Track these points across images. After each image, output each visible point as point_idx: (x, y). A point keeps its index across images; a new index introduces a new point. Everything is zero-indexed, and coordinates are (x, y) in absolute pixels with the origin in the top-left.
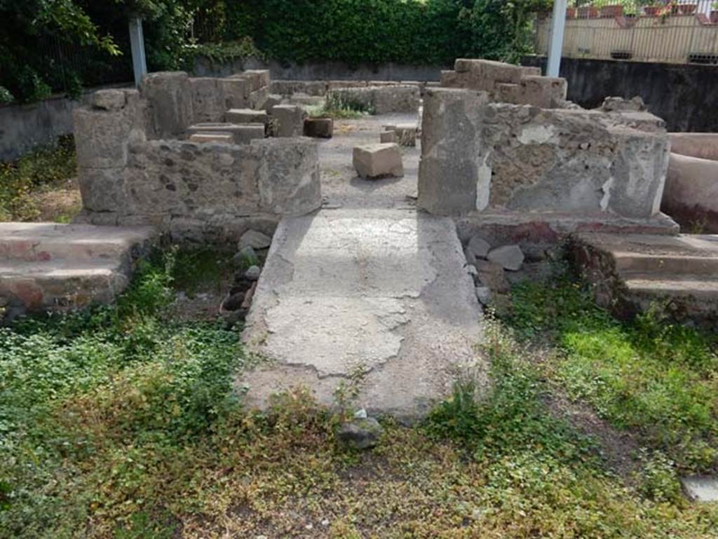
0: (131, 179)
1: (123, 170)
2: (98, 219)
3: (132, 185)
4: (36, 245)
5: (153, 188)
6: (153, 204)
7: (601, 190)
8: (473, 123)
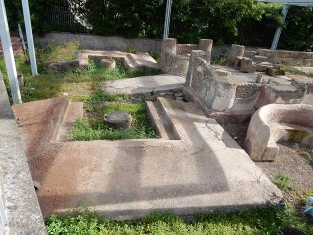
7: (206, 94)
8: (193, 61)
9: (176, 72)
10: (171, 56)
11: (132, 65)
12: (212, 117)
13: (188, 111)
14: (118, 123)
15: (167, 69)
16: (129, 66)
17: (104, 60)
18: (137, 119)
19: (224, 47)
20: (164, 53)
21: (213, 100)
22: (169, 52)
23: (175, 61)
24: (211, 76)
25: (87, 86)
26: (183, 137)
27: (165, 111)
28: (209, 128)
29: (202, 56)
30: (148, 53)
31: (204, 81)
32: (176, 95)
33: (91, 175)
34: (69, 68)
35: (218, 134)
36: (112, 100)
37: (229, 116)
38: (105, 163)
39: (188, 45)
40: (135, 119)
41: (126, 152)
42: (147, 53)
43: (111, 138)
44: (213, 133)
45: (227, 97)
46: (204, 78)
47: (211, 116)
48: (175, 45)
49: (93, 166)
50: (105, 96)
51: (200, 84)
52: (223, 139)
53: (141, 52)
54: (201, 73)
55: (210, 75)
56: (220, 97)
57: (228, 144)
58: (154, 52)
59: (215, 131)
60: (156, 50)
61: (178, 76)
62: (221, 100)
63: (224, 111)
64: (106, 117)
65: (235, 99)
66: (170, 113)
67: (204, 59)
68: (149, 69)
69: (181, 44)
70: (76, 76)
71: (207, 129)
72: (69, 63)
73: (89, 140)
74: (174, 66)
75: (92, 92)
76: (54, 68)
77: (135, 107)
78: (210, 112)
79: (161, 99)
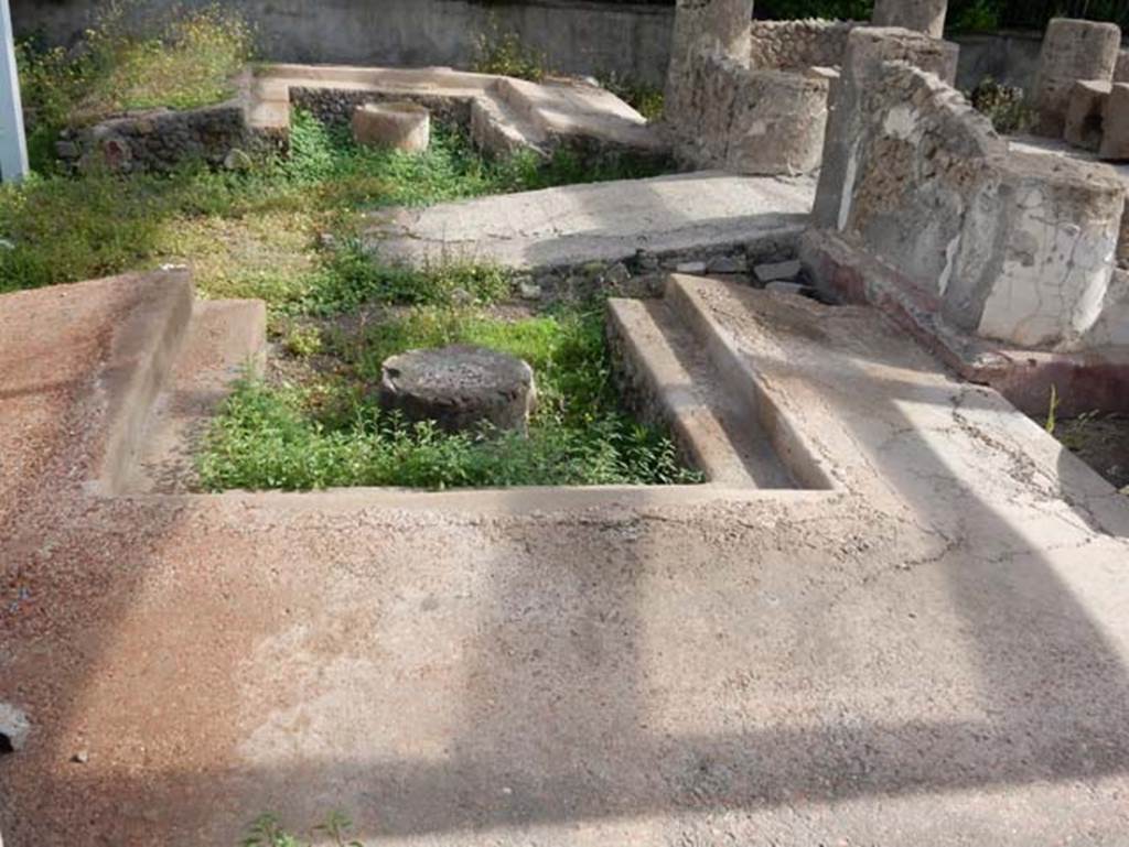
7: (944, 254)
8: (859, 85)
9: (757, 161)
10: (728, 75)
11: (520, 130)
12: (984, 378)
13: (844, 345)
14: (463, 405)
15: (706, 144)
16: (502, 134)
17: (371, 108)
18: (564, 389)
19: (999, 41)
20: (687, 66)
21: (984, 285)
22: (716, 57)
23: (751, 99)
24: (970, 155)
25: (282, 233)
26: (842, 471)
27: (719, 342)
28: (974, 433)
29: (912, 55)
30: (598, 78)
31: (927, 186)
32: (763, 271)
33: (321, 674)
34: (189, 142)
35: (1033, 464)
36: (420, 297)
37: (1078, 372)
38: (401, 606)
39: (812, 22)
40: (551, 392)
41: (521, 548)
42: (591, 80)
43: (427, 480)
44: (1002, 460)
45: (1070, 264)
46: (927, 167)
47: (978, 371)
48: (745, 24)
49: (330, 624)
50: (384, 281)
51: (902, 206)
52: (1066, 488)
53: (561, 75)
54: (907, 144)
55: (965, 150)
56: (1026, 264)
57: (1101, 520)
58: (627, 72)
59: (1013, 448)
60: (635, 64)
61: (771, 180)
62: (1036, 280)
63: (1049, 344)
64: (394, 373)
65: (1114, 280)
66: (745, 349)
67: (923, 70)
68: (607, 149)
69: (775, 18)
70: (229, 186)
71: (961, 437)
72: (191, 117)
73: (306, 487)
74: (743, 125)
75: (313, 261)
76: (114, 147)
77: (546, 331)
78: (966, 349)
79: (689, 283)
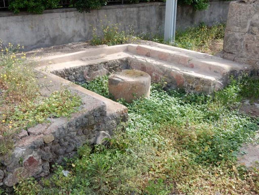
0: (248, 39)
1: (245, 34)
2: (226, 56)
3: (247, 42)
4: (190, 60)
5: (257, 46)
6: (254, 54)
76: (32, 160)
